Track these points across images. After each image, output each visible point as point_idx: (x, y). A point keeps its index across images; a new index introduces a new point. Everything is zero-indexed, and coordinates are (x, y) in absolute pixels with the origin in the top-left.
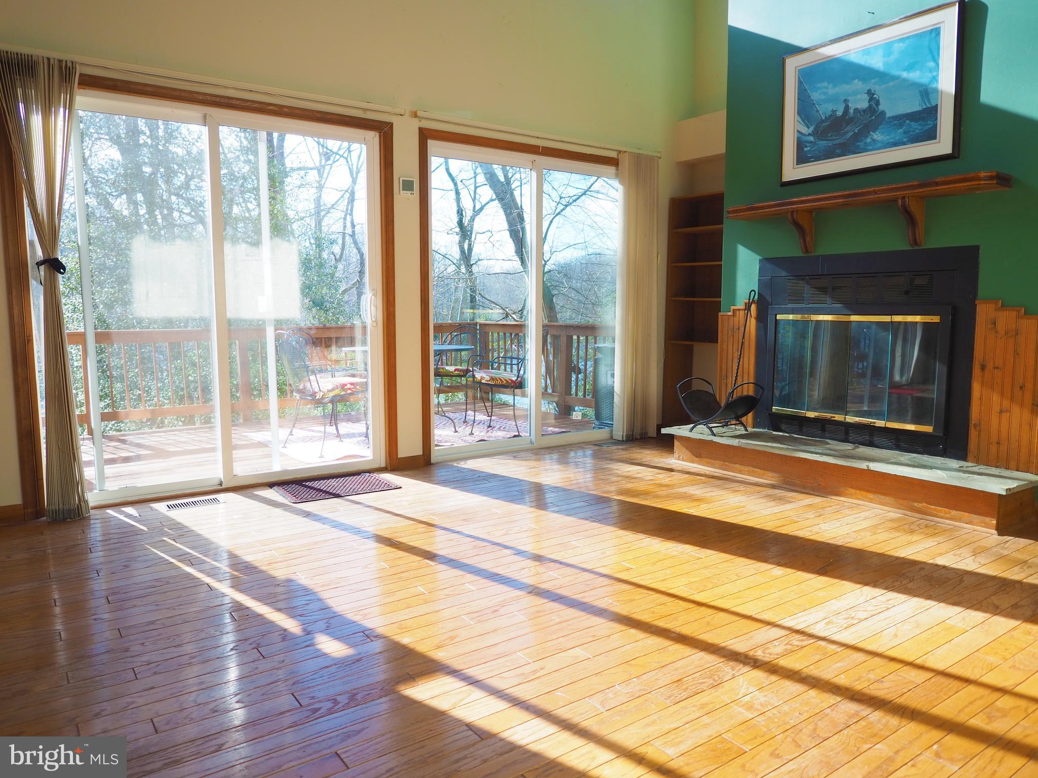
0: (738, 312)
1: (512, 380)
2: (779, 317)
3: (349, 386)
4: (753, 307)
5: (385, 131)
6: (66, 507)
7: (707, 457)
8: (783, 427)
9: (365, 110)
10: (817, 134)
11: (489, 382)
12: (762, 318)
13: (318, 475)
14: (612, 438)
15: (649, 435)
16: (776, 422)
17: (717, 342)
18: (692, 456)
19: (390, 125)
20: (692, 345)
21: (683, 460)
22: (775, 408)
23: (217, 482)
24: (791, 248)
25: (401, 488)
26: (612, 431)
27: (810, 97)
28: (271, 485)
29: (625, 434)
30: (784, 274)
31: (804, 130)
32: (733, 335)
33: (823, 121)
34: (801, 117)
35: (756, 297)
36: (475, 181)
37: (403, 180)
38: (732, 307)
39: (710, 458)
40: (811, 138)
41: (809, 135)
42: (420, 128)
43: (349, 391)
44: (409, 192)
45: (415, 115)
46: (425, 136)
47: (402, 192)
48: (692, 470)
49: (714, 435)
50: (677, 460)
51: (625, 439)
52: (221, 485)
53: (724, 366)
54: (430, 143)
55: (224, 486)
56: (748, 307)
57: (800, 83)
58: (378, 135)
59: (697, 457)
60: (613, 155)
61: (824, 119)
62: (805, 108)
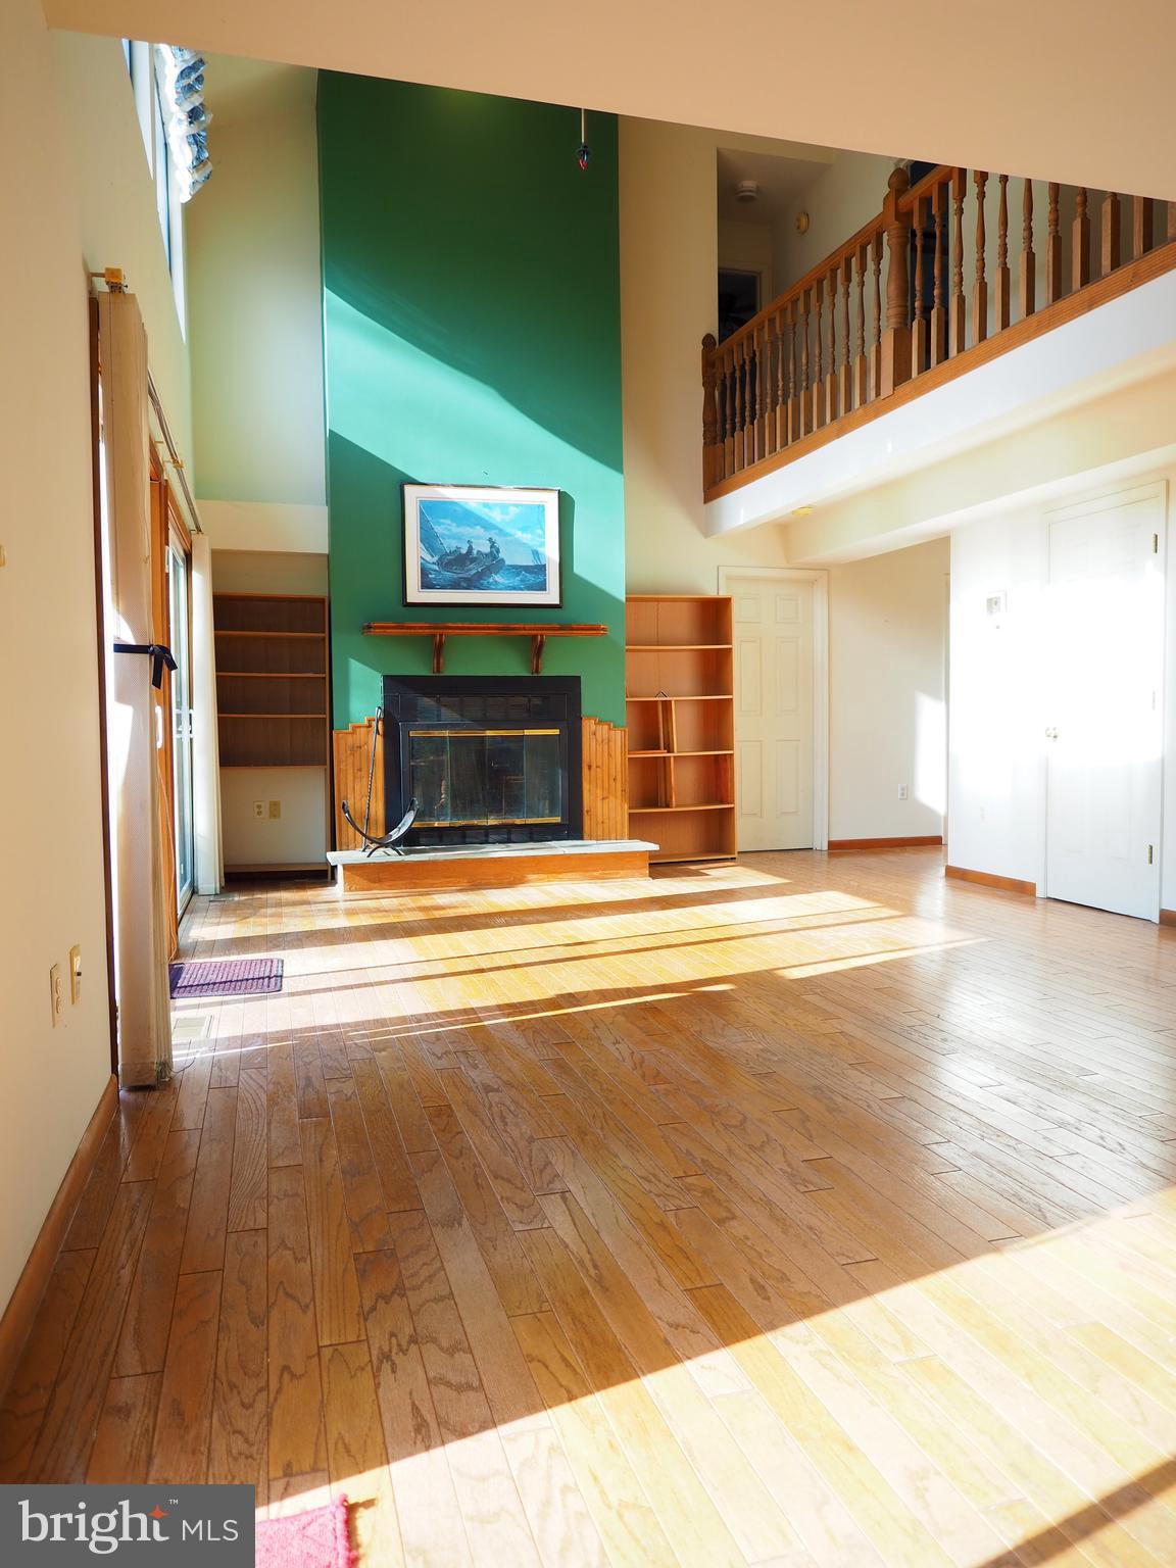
0: (358, 730)
2: (412, 734)
10: (442, 564)
18: (368, 884)
21: (347, 889)
27: (432, 528)
31: (428, 558)
33: (447, 554)
34: (424, 545)
38: (351, 725)
40: (436, 567)
41: (434, 563)
49: (401, 854)
57: (422, 514)
59: (375, 883)
62: (428, 538)
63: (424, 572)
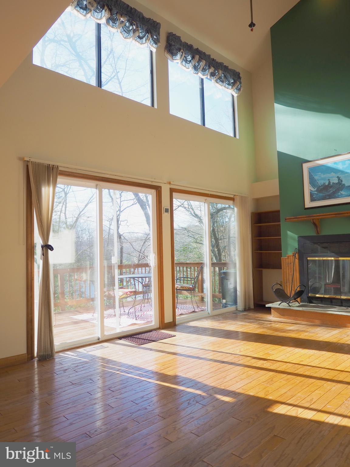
0: (290, 257)
1: (190, 287)
2: (308, 258)
3: (129, 293)
4: (297, 255)
5: (158, 189)
6: (46, 354)
7: (287, 316)
8: (314, 302)
9: (152, 182)
10: (318, 191)
11: (180, 289)
12: (301, 259)
13: (135, 333)
14: (237, 310)
15: (251, 308)
16: (311, 300)
17: (282, 269)
18: (280, 316)
19: (160, 187)
20: (262, 270)
21: (276, 317)
22: (310, 295)
23: (97, 338)
24: (311, 232)
25: (175, 336)
26: (237, 307)
27: (314, 177)
28: (120, 338)
29: (243, 308)
30: (309, 242)
31: (313, 189)
32: (288, 266)
33: (320, 186)
34: (311, 185)
35: (298, 251)
36: (121, 200)
37: (165, 209)
38: (287, 255)
39: (289, 316)
40: (316, 192)
41: (315, 191)
42: (170, 188)
43: (129, 295)
44: (167, 213)
45: (170, 183)
46: (172, 191)
47: (165, 213)
48: (282, 321)
49: (290, 306)
50: (272, 317)
51: (243, 310)
52: (98, 339)
53: (285, 278)
54: (174, 193)
55: (101, 340)
56: (294, 255)
57: (310, 173)
58: (155, 191)
59: (282, 316)
60: (232, 196)
61: (320, 185)
62: (312, 182)
63: (311, 195)
